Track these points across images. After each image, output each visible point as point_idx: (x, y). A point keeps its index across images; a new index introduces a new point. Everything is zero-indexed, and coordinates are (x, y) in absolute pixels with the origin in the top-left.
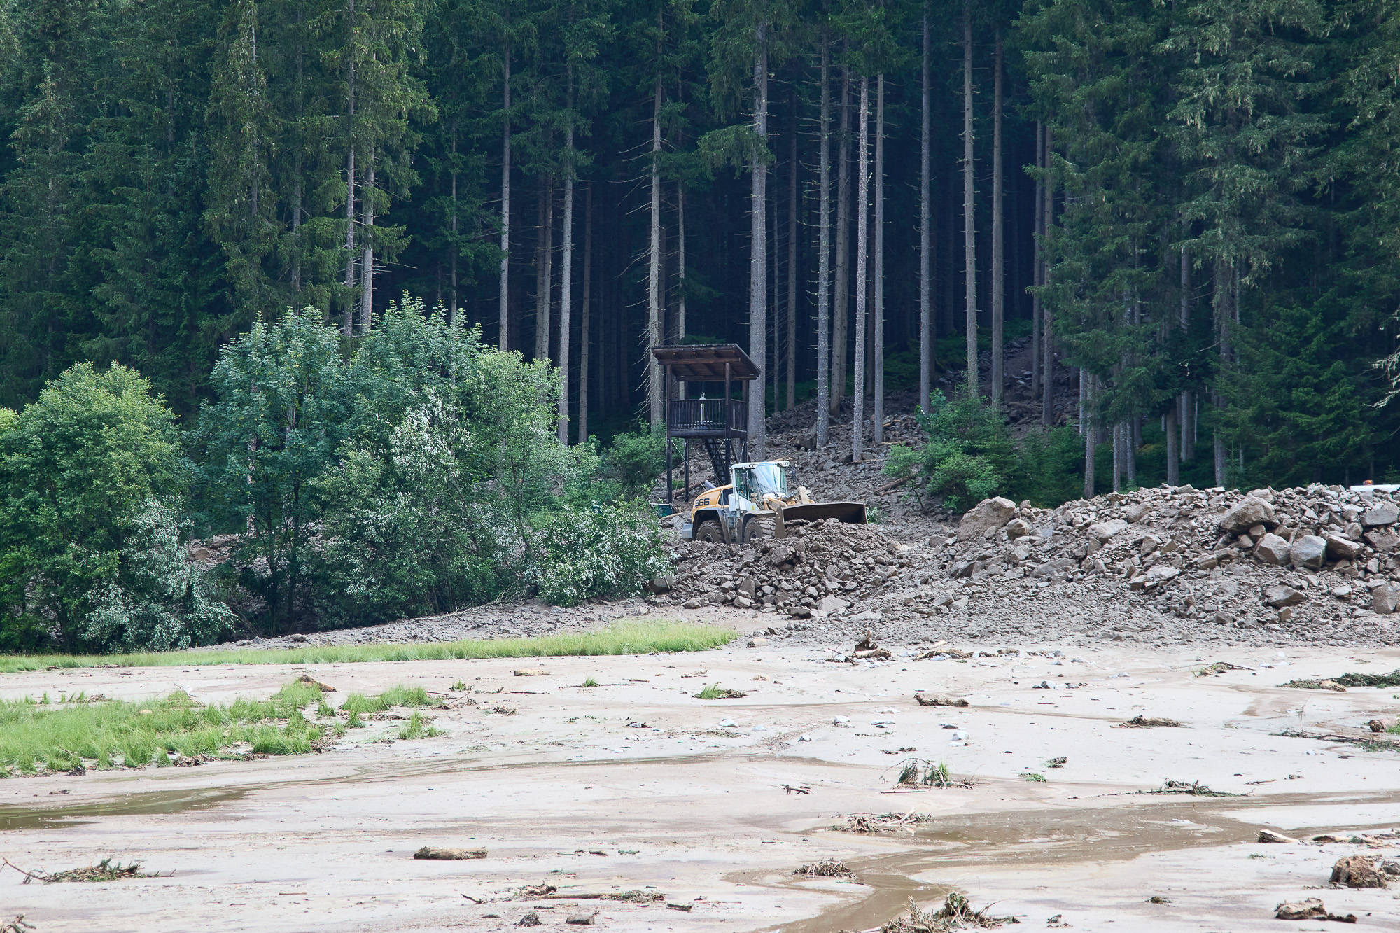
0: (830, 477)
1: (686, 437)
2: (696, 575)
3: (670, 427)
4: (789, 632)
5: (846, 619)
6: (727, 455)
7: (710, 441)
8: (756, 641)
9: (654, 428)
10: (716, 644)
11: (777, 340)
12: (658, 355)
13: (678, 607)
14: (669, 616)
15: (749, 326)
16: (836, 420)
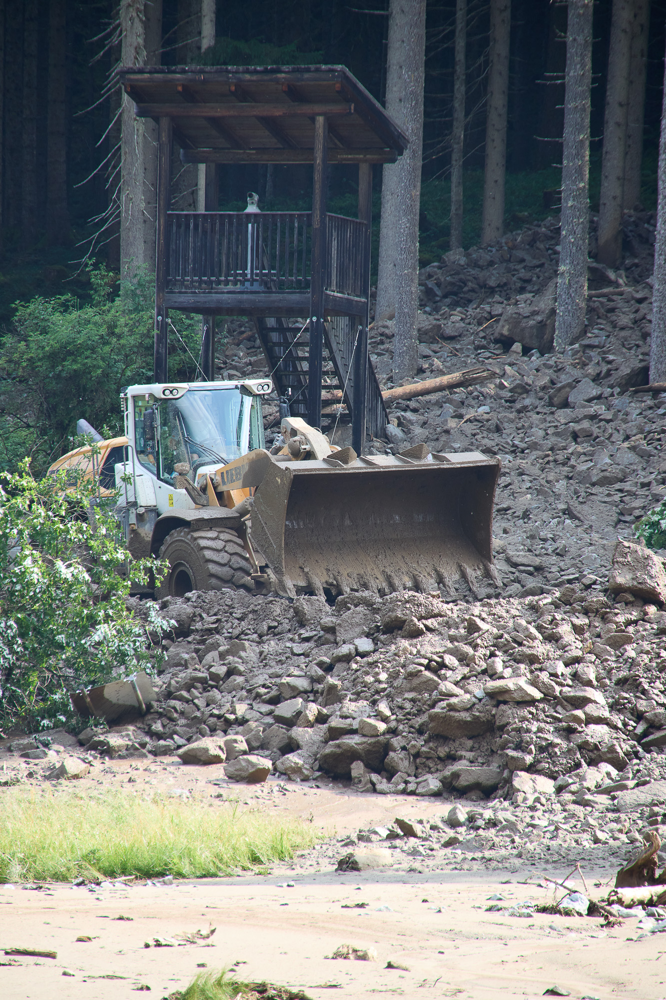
0: (586, 424)
1: (209, 312)
2: (214, 677)
3: (165, 283)
4: (451, 833)
5: (603, 800)
6: (315, 359)
7: (271, 322)
8: (361, 853)
9: (127, 284)
10: (256, 860)
11: (460, 56)
12: (137, 94)
13: (167, 759)
14: (139, 785)
15: (386, 19)
16: (612, 275)
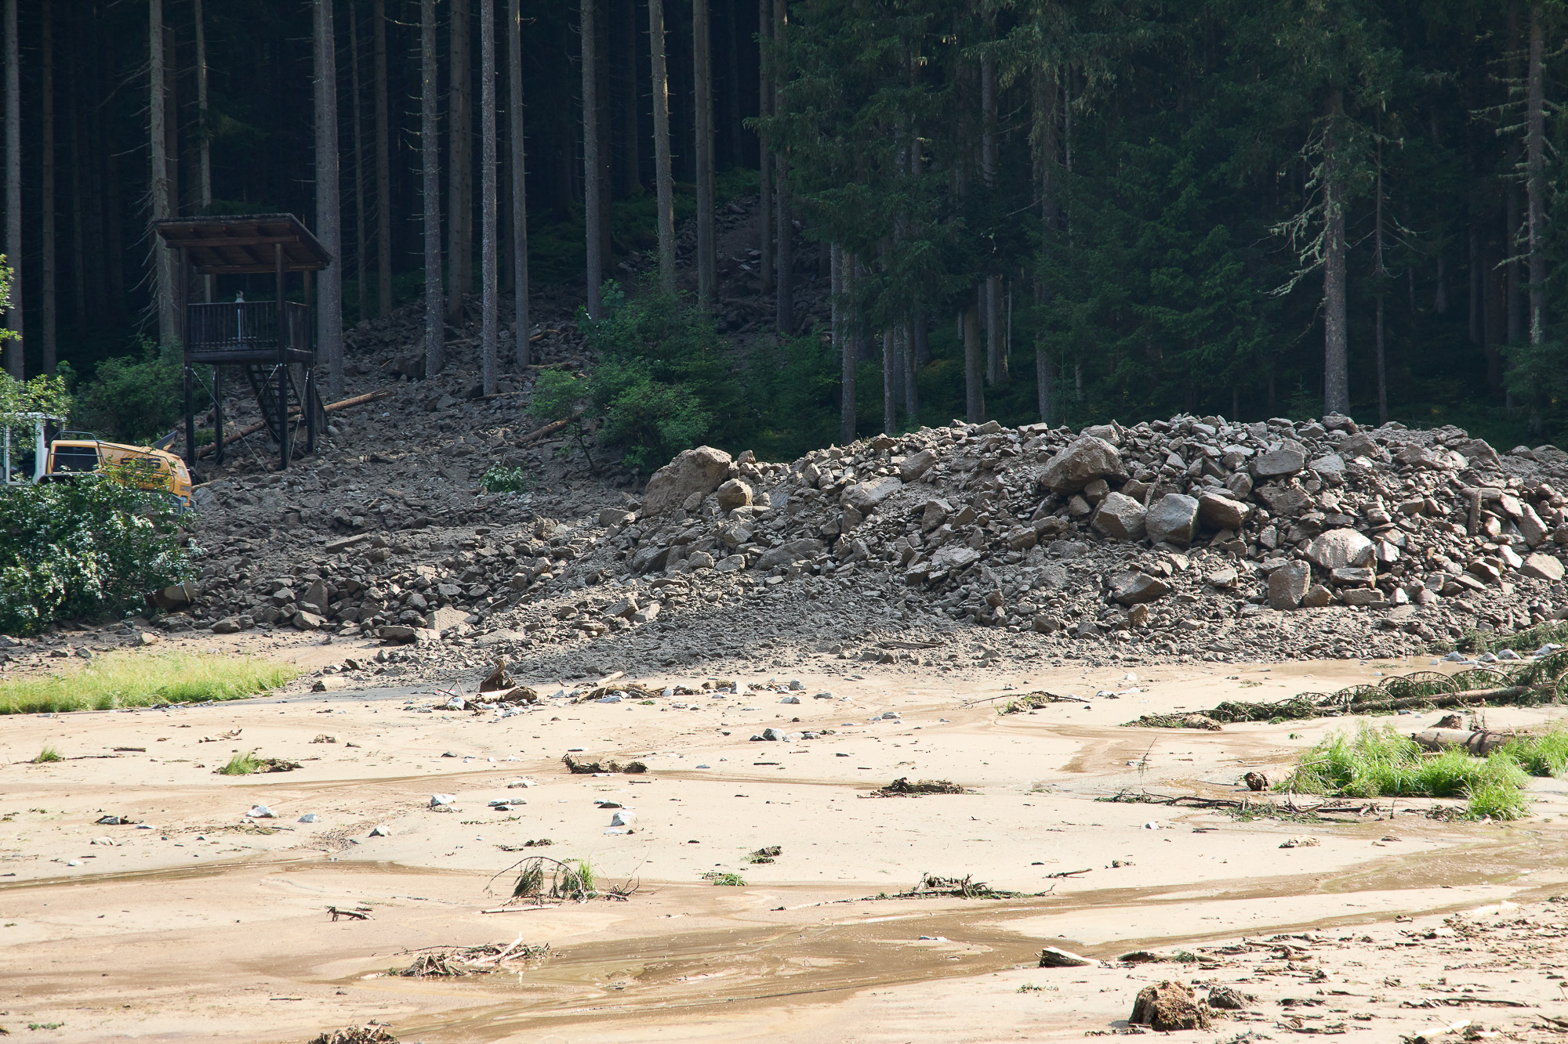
0: (448, 421)
1: (215, 362)
2: (232, 580)
3: (189, 346)
4: (380, 666)
5: (469, 641)
6: (283, 389)
7: (255, 367)
8: (326, 681)
9: (165, 349)
10: (262, 688)
11: (360, 206)
12: (165, 234)
13: (205, 631)
14: (189, 647)
15: (314, 185)
16: (457, 332)
